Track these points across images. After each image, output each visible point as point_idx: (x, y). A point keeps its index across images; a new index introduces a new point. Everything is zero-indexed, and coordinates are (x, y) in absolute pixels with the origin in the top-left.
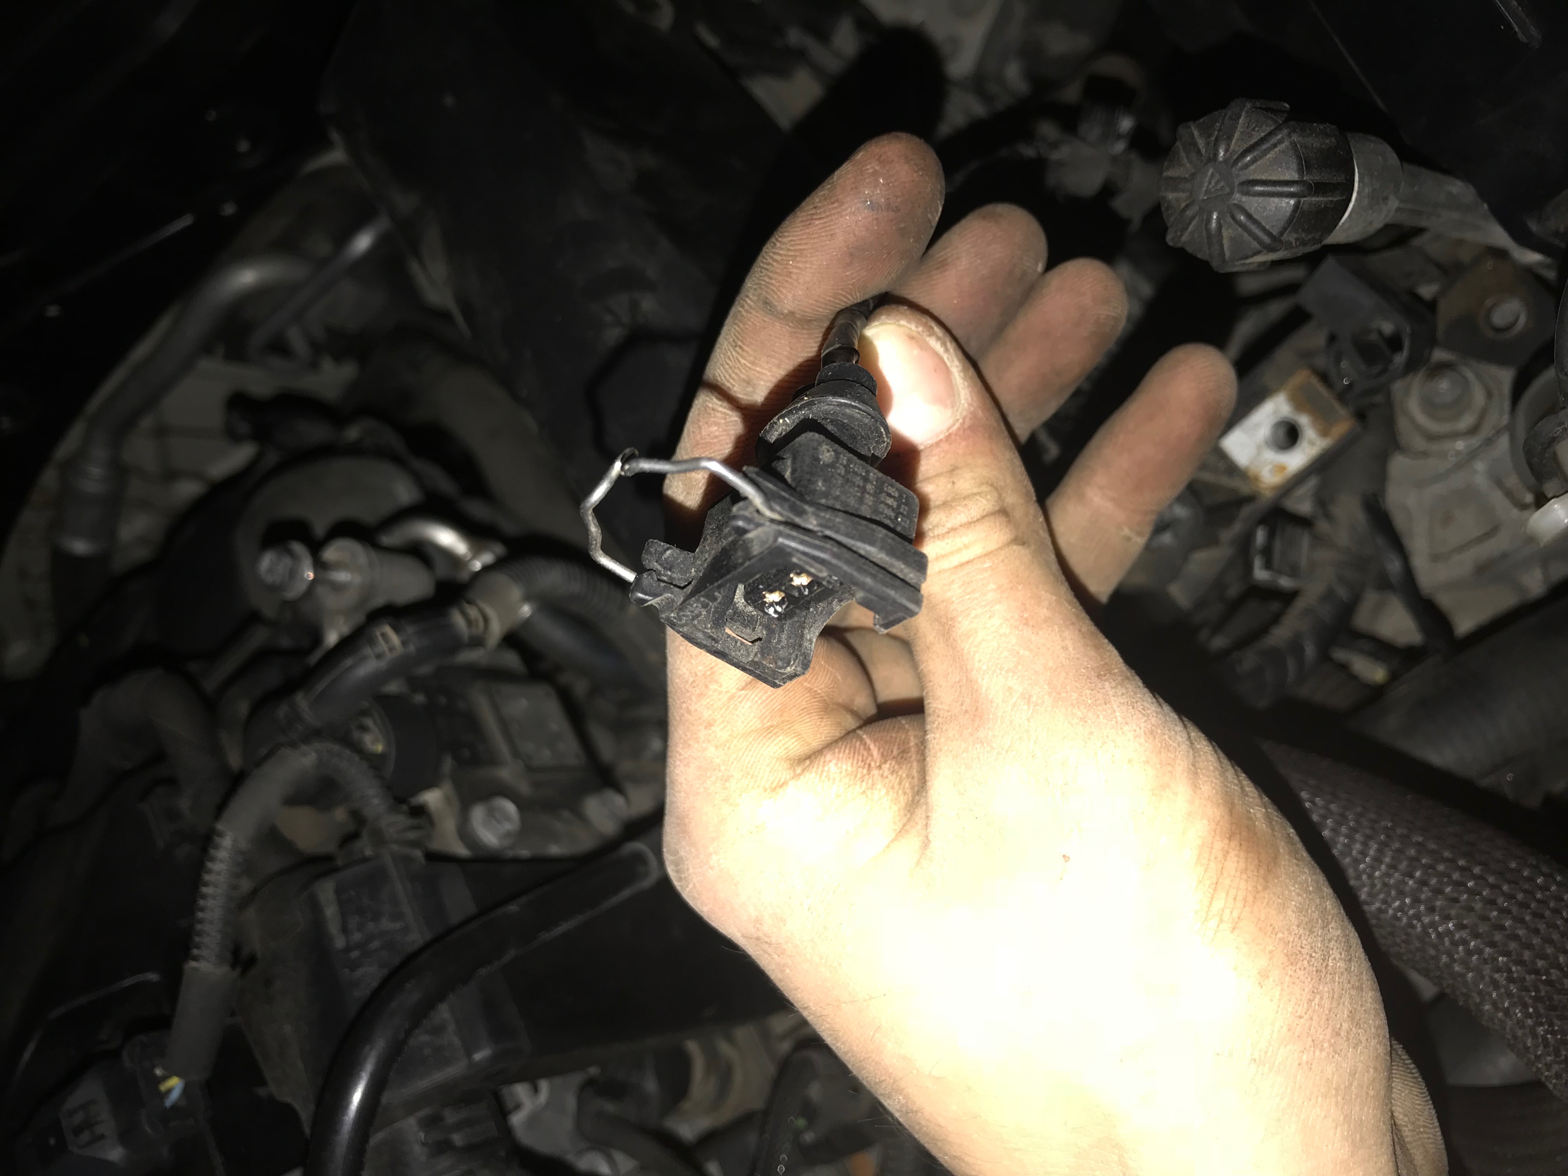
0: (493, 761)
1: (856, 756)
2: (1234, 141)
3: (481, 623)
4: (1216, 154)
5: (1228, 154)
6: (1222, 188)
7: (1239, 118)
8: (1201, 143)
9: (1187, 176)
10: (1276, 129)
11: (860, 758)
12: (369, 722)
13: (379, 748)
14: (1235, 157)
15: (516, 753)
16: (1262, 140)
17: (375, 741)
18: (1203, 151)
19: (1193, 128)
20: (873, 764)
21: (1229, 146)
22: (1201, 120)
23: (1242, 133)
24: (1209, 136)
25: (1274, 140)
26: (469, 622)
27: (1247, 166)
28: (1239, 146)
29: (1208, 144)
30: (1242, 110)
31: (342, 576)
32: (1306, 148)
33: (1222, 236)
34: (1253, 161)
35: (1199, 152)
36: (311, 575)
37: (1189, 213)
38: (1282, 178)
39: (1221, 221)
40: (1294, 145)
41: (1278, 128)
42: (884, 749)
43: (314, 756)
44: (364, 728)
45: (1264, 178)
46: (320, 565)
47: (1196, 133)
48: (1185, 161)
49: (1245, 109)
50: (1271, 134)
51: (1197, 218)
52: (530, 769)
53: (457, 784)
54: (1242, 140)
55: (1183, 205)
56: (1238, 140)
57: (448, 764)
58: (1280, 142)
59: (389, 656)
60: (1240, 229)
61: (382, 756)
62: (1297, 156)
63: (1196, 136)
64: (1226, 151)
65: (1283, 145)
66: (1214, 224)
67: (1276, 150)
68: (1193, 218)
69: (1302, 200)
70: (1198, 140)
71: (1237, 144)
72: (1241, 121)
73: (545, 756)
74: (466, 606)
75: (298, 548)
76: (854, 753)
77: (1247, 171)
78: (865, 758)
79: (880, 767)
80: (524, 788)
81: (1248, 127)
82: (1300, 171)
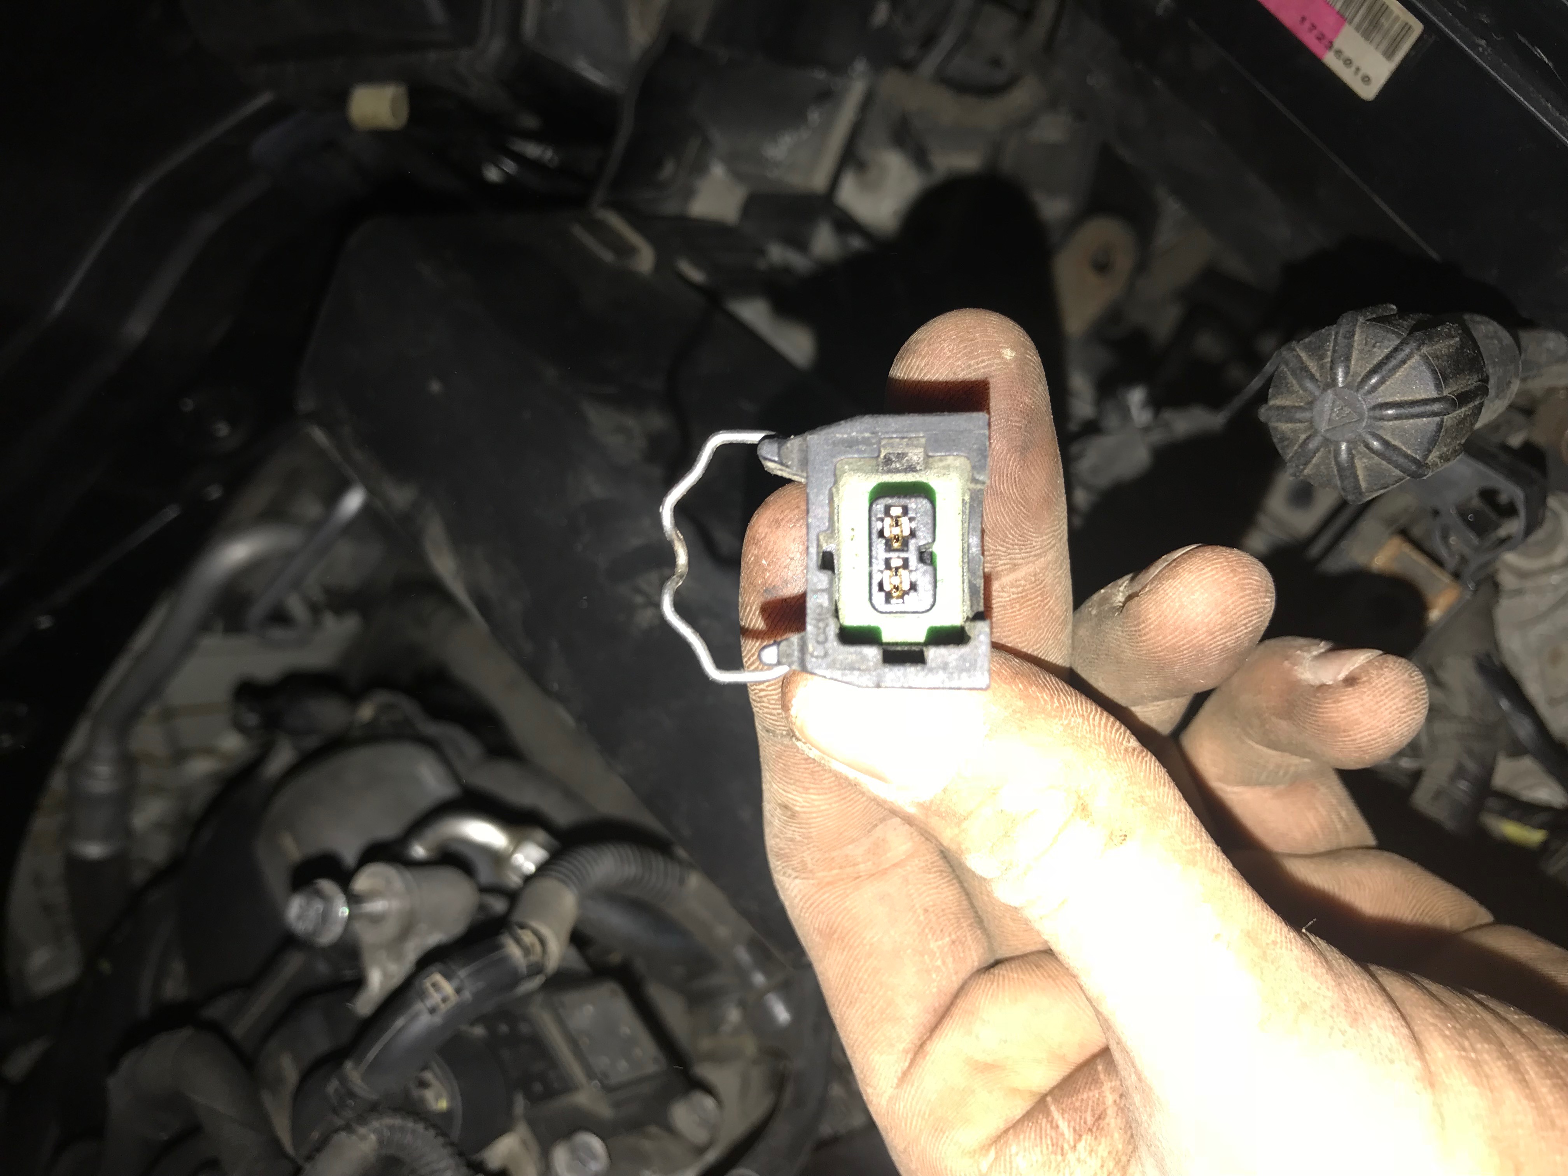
0: (568, 1087)
1: (1044, 1141)
2: (1353, 362)
3: (538, 948)
4: (1334, 380)
5: (1349, 378)
6: (1349, 415)
7: (1353, 335)
8: (1313, 366)
9: (1302, 404)
10: (1402, 343)
11: (1049, 1142)
12: (428, 1076)
13: (443, 1104)
14: (1359, 379)
15: (591, 1074)
16: (1388, 357)
17: (438, 1098)
18: (1318, 375)
19: (1298, 350)
20: (1066, 1146)
21: (1348, 367)
22: (1307, 340)
23: (1361, 352)
24: (1322, 357)
25: (1401, 356)
26: (527, 951)
27: (1375, 388)
28: (1361, 367)
29: (1321, 367)
30: (1355, 326)
31: (377, 906)
32: (1437, 357)
33: (1356, 468)
34: (1382, 382)
35: (1312, 377)
36: (344, 911)
37: (1312, 445)
38: (1419, 397)
39: (1354, 452)
40: (1425, 358)
41: (1404, 342)
42: (1075, 1120)
43: (373, 1137)
44: (423, 1084)
45: (1397, 399)
46: (353, 899)
47: (1304, 355)
48: (1296, 387)
49: (1359, 324)
50: (1396, 350)
51: (1322, 449)
52: (608, 1089)
53: (532, 1124)
54: (1362, 359)
55: (1303, 437)
56: (1357, 360)
57: (520, 1104)
58: (1409, 357)
59: (443, 1008)
60: (1376, 458)
61: (447, 1115)
62: (1432, 370)
63: (1304, 359)
64: (1346, 374)
65: (1413, 360)
66: (1344, 455)
67: (1405, 366)
68: (1317, 450)
69: (1445, 417)
70: (1308, 363)
71: (1359, 364)
72: (1356, 338)
73: (622, 1070)
74: (520, 931)
75: (327, 886)
76: (1041, 1138)
77: (1376, 394)
78: (1055, 1141)
79: (1074, 1147)
80: (604, 1110)
81: (1366, 344)
82: (1438, 386)
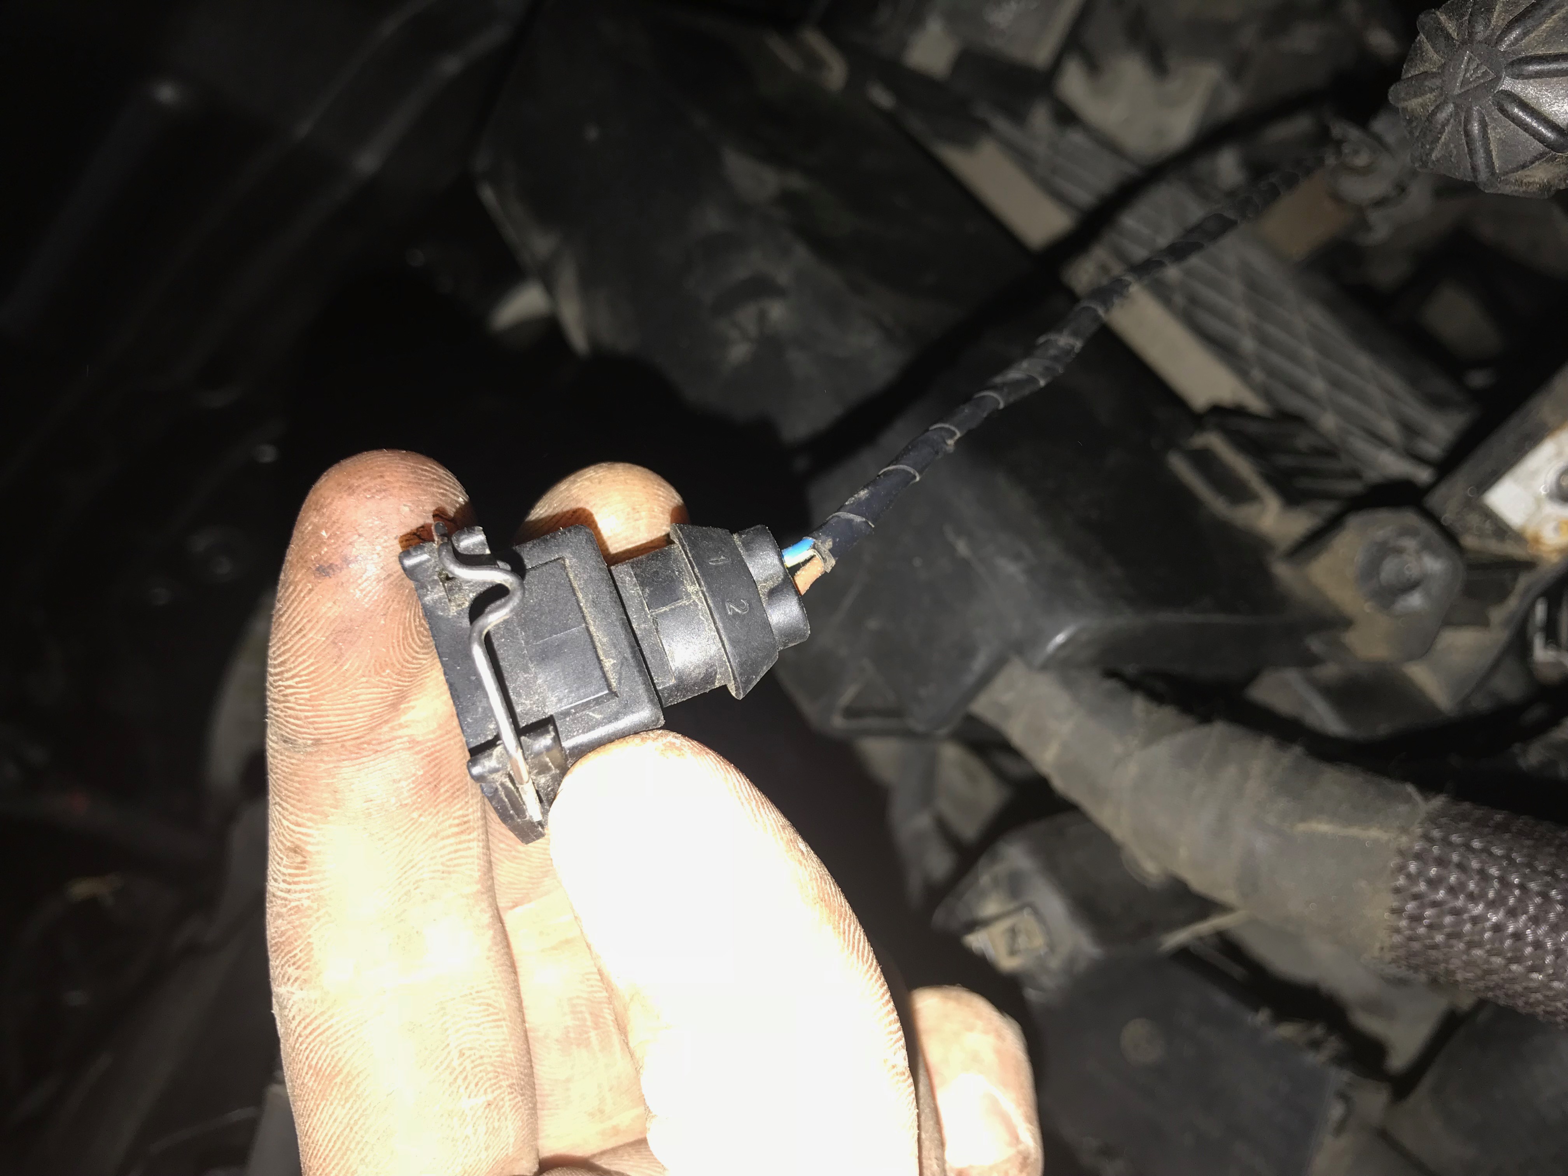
2: (1496, 14)
5: (1489, 31)
6: (1485, 74)
8: (1451, 27)
9: (1434, 70)
14: (1499, 33)
19: (1438, 13)
21: (1490, 22)
24: (1461, 18)
25: (1550, 4)
27: (1515, 41)
28: (1503, 19)
29: (1459, 27)
33: (1489, 139)
34: (1526, 32)
37: (1442, 116)
39: (1486, 119)
45: (1540, 54)
48: (1431, 52)
51: (1452, 122)
54: (1507, 10)
55: (1431, 108)
56: (1500, 12)
60: (1513, 127)
63: (1444, 21)
64: (1486, 28)
66: (1475, 124)
68: (1447, 122)
70: (1446, 25)
71: (1500, 17)
77: (1516, 48)
